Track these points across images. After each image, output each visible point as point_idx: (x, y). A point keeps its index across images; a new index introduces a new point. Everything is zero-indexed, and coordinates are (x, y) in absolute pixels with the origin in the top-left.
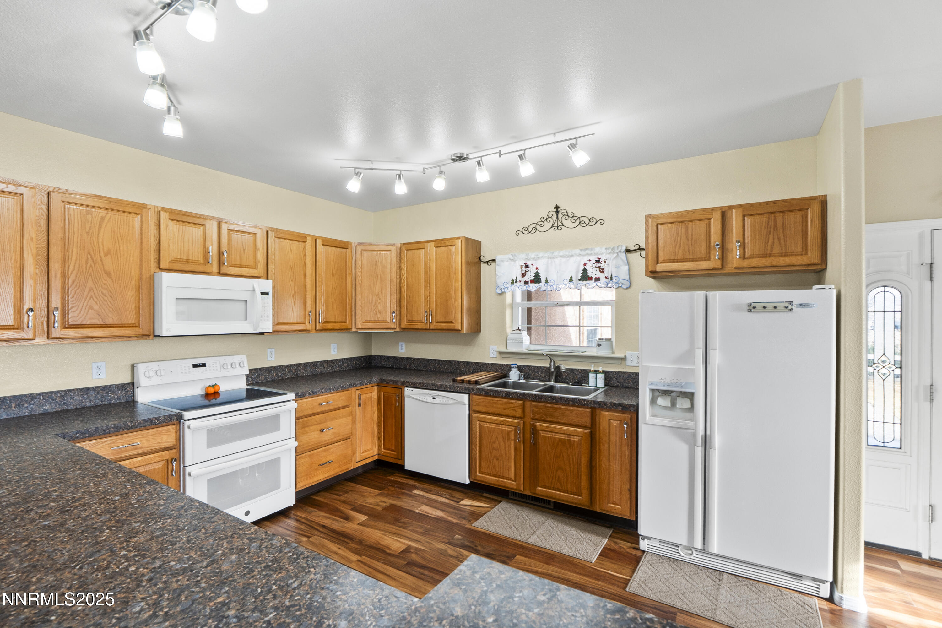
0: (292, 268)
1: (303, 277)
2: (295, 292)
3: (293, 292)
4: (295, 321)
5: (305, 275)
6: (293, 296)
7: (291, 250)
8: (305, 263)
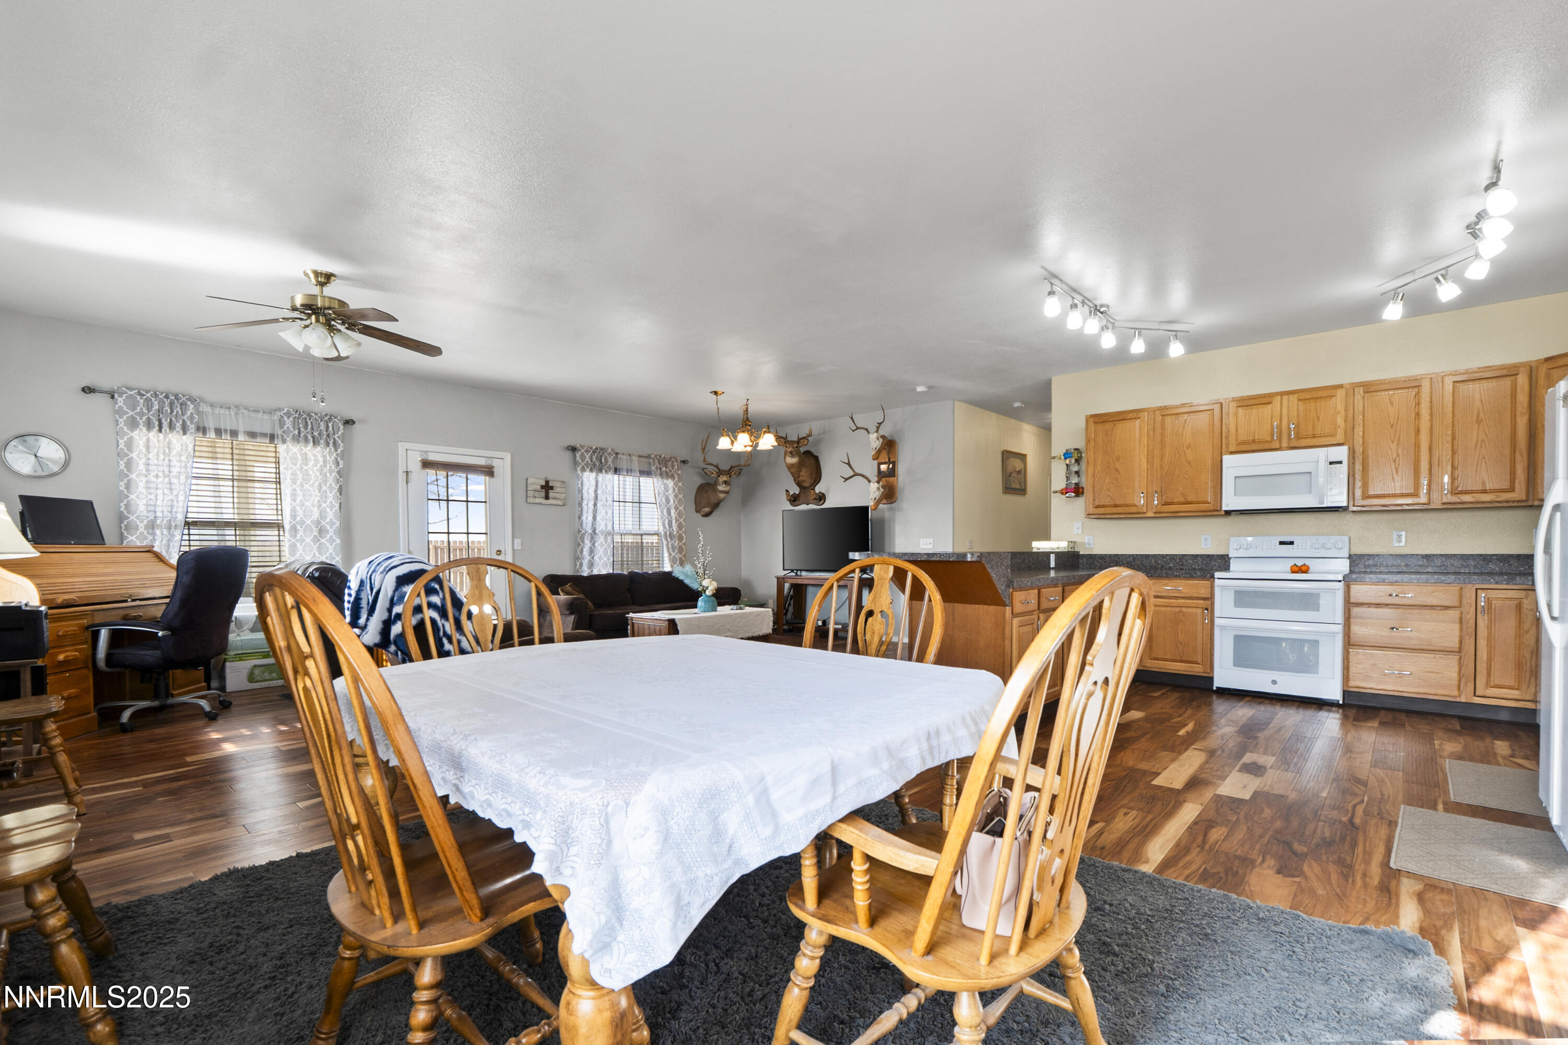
0: (1392, 426)
1: (1413, 435)
2: (1398, 455)
3: (1395, 456)
4: (1398, 492)
5: (1418, 431)
6: (1395, 461)
7: (1391, 403)
8: (1418, 415)
